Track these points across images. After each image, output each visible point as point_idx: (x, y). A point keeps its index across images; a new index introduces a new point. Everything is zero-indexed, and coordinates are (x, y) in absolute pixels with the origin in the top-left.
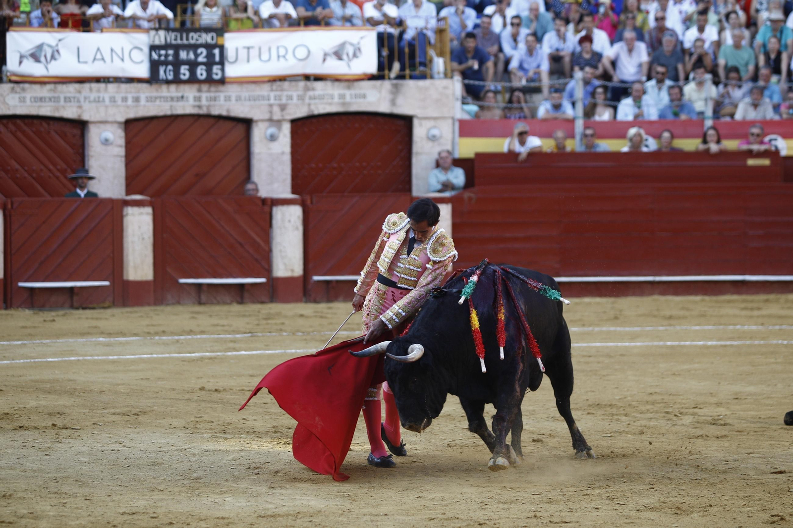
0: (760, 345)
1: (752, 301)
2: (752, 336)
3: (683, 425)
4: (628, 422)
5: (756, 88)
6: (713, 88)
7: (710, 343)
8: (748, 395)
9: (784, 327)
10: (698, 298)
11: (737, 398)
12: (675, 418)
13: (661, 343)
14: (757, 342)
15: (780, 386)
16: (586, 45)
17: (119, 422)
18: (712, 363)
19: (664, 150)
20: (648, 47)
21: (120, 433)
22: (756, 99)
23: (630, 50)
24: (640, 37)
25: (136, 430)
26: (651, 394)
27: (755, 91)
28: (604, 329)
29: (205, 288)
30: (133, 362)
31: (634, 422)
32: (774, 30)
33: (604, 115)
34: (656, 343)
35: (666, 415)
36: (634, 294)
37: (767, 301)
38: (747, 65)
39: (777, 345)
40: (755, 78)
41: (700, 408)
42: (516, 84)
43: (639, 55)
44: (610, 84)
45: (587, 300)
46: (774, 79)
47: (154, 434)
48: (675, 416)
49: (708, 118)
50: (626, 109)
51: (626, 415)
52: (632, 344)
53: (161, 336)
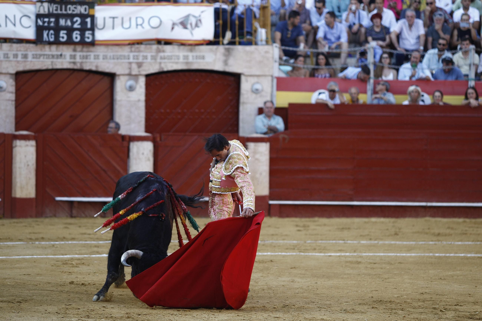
4: (404, 315)
6: (476, 56)
7: (469, 255)
10: (461, 220)
12: (440, 313)
13: (431, 254)
16: (377, 20)
17: (5, 308)
18: (471, 271)
19: (437, 104)
21: (6, 316)
23: (411, 26)
24: (418, 16)
25: (18, 314)
26: (422, 293)
28: (387, 242)
29: (75, 205)
30: (18, 261)
31: (409, 315)
33: (389, 76)
34: (427, 254)
35: (434, 310)
36: (410, 216)
41: (461, 306)
42: (320, 50)
43: (418, 30)
44: (395, 52)
45: (373, 220)
47: (33, 318)
48: (441, 311)
49: (472, 79)
50: (406, 71)
51: (402, 310)
52: (408, 255)
53: (40, 241)
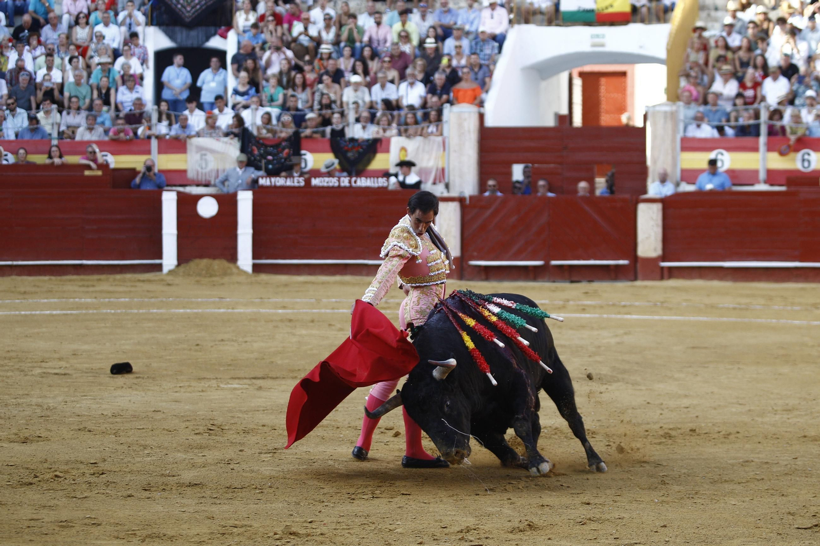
0: (93, 314)
1: (88, 280)
2: (87, 306)
3: (33, 375)
5: (92, 115)
6: (58, 115)
7: (54, 312)
8: (83, 352)
9: (112, 300)
10: (47, 278)
11: (75, 354)
13: (17, 312)
14: (91, 311)
15: (108, 344)
18: (56, 327)
19: (21, 163)
20: (7, 83)
22: (91, 124)
26: (9, 351)
27: (90, 118)
32: (103, 70)
34: (13, 313)
37: (99, 280)
38: (84, 98)
39: (106, 314)
40: (90, 108)
41: (46, 362)
46: (105, 108)
49: (54, 139)
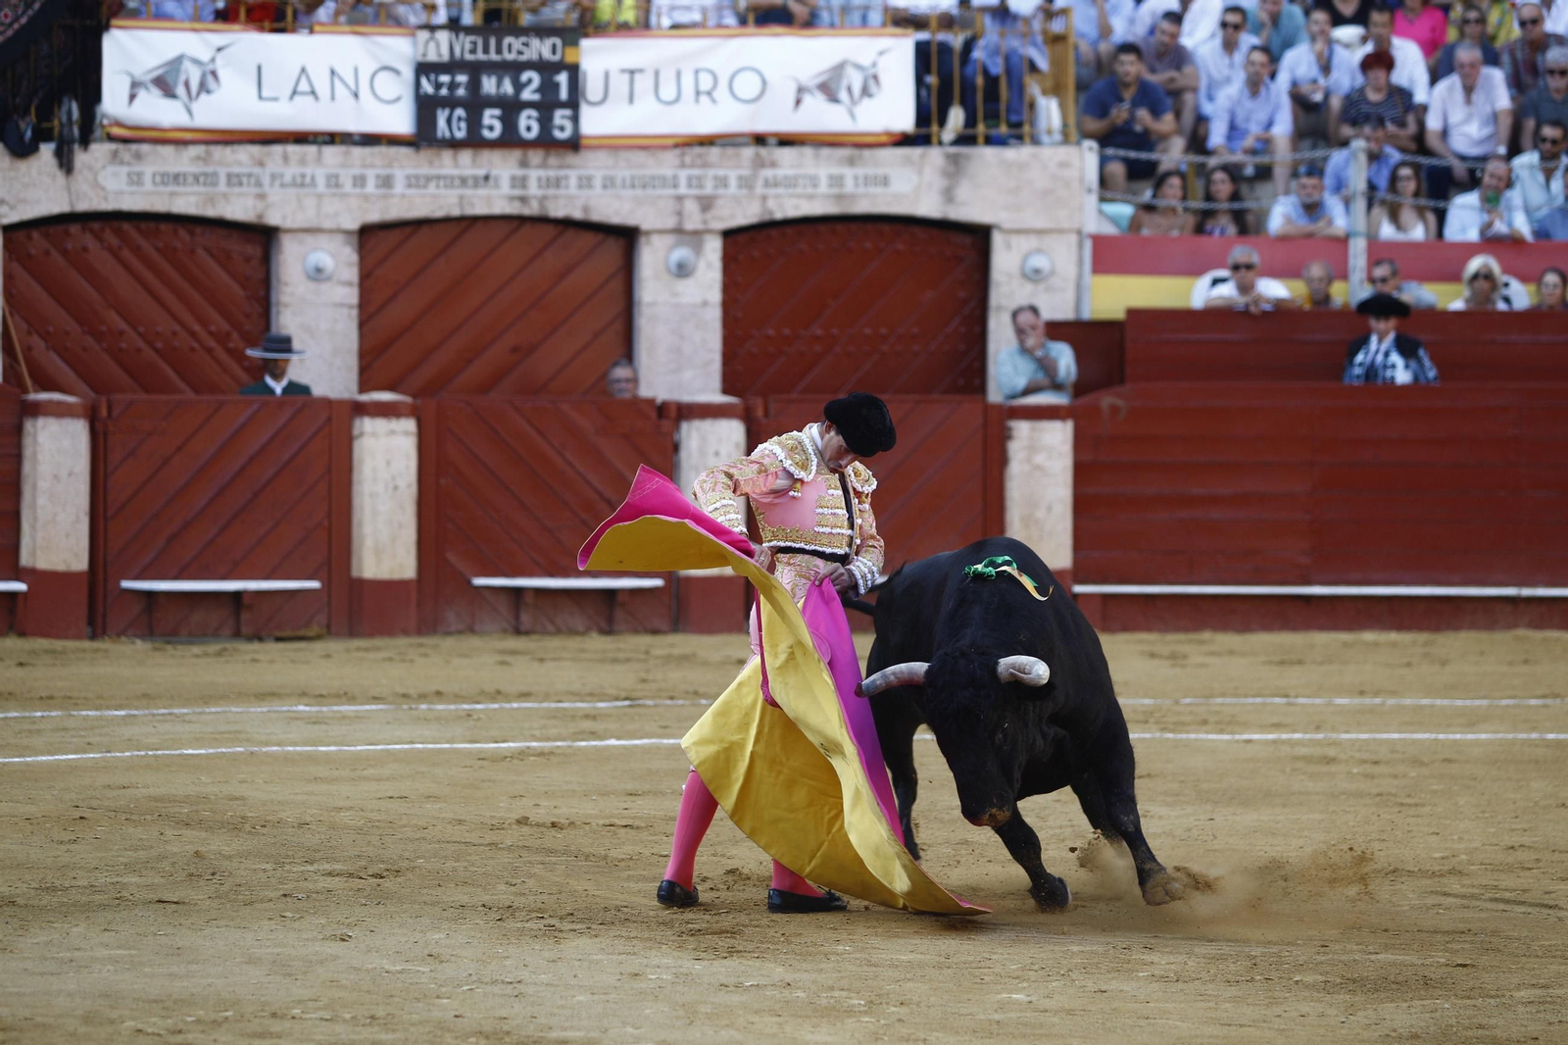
16: (1379, 75)
17: (341, 892)
23: (1469, 90)
24: (1492, 58)
25: (377, 911)
28: (1408, 701)
29: (529, 598)
33: (1415, 230)
36: (1473, 626)
42: (1216, 158)
43: (1491, 98)
45: (1369, 636)
47: (419, 920)
50: (1465, 216)
52: (1470, 736)
53: (431, 703)
